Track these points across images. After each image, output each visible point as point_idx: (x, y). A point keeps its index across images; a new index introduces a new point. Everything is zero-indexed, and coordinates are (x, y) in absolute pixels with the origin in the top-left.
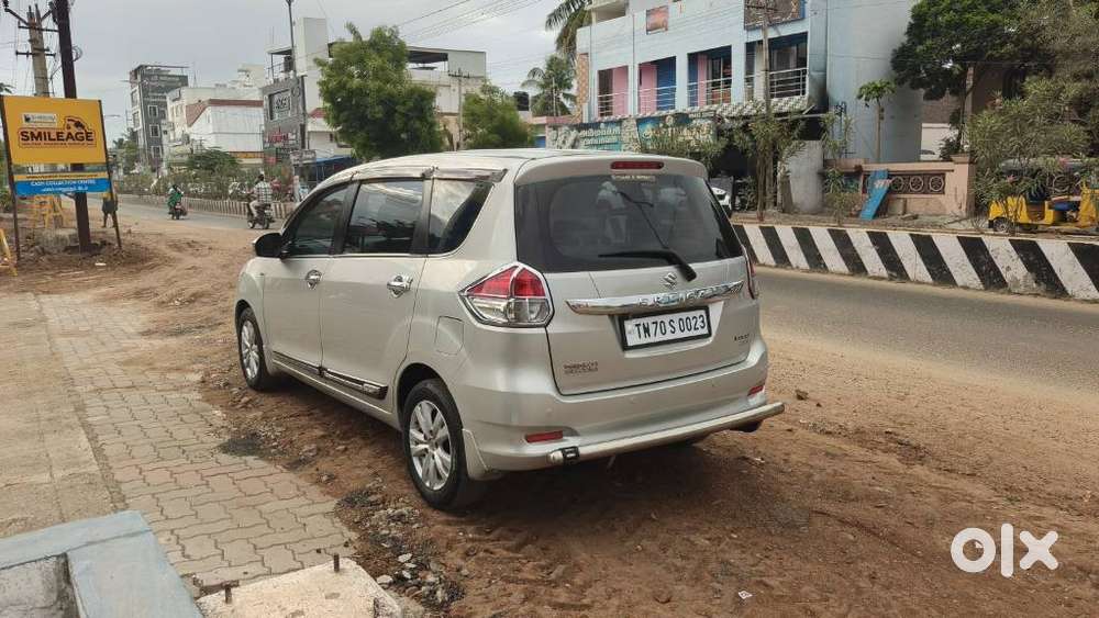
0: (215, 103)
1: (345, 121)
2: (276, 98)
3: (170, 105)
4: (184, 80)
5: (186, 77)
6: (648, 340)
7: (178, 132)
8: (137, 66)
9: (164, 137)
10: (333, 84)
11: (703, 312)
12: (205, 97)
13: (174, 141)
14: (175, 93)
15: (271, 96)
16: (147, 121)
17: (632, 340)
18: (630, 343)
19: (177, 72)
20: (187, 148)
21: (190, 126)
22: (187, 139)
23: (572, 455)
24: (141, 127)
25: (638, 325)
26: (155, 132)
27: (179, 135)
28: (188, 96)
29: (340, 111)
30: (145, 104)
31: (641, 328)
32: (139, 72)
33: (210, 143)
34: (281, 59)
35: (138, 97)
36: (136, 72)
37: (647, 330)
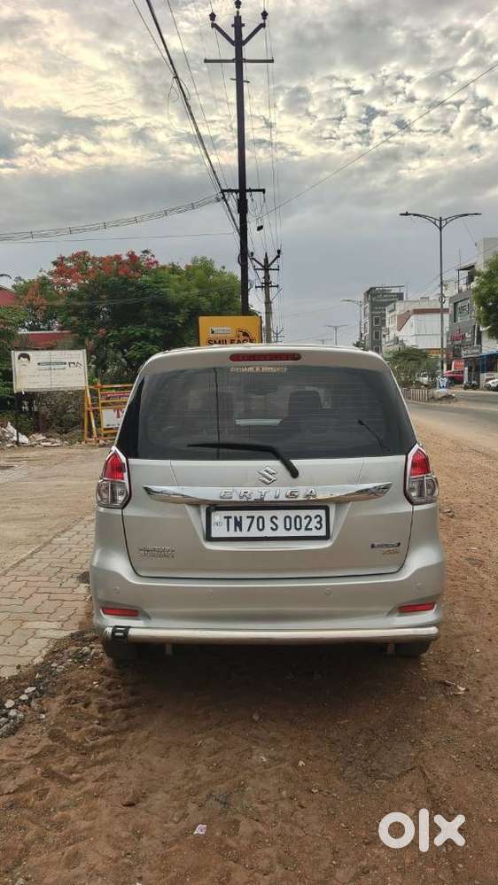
0: (417, 312)
1: (494, 321)
2: (459, 305)
3: (388, 316)
4: (400, 296)
5: (402, 294)
6: (238, 534)
7: (392, 336)
8: (368, 289)
9: (383, 339)
10: (484, 291)
11: (322, 513)
12: (412, 307)
13: (389, 342)
14: (391, 306)
15: (455, 304)
16: (372, 328)
17: (217, 532)
18: (214, 534)
19: (396, 291)
20: (397, 347)
21: (399, 330)
22: (396, 340)
23: (121, 634)
24: (368, 333)
25: (228, 518)
26: (377, 335)
27: (392, 338)
28: (400, 308)
29: (491, 313)
30: (372, 315)
31: (232, 522)
32: (371, 293)
33: (410, 342)
34: (465, 273)
35: (368, 311)
36: (368, 292)
37: (238, 524)
